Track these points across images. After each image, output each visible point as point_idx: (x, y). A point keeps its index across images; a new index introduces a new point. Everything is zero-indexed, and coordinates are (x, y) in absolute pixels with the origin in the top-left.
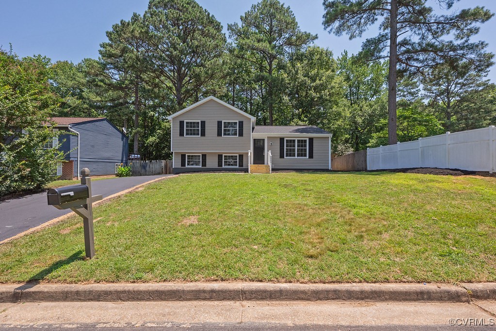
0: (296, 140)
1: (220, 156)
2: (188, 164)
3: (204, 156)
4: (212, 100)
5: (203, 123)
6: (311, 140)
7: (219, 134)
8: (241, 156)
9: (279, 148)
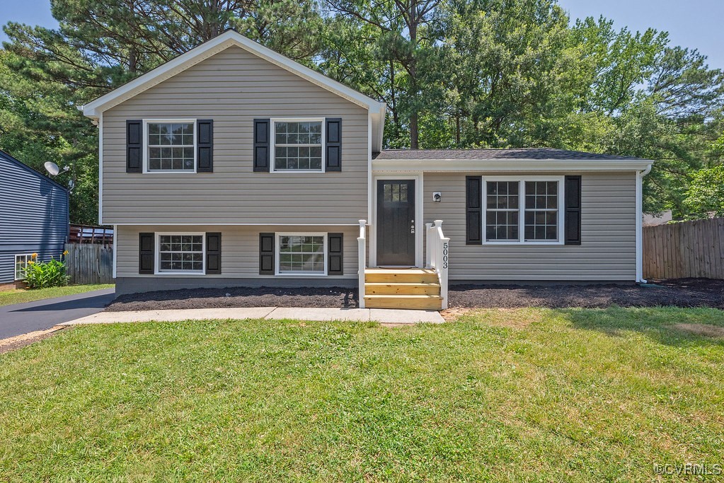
0: (522, 181)
1: (266, 239)
2: (165, 266)
3: (214, 238)
4: (235, 47)
5: (206, 126)
6: (574, 182)
7: (260, 165)
8: (336, 239)
9: (464, 211)
